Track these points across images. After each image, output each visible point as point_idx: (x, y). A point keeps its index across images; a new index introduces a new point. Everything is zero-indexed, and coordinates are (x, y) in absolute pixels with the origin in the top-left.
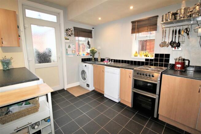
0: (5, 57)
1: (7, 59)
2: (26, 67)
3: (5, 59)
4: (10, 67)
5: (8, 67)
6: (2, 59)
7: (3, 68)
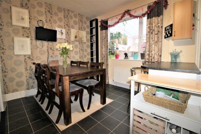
0: (175, 50)
1: (176, 52)
2: (196, 63)
3: (174, 52)
4: (178, 60)
5: (176, 60)
6: (172, 51)
7: (171, 60)
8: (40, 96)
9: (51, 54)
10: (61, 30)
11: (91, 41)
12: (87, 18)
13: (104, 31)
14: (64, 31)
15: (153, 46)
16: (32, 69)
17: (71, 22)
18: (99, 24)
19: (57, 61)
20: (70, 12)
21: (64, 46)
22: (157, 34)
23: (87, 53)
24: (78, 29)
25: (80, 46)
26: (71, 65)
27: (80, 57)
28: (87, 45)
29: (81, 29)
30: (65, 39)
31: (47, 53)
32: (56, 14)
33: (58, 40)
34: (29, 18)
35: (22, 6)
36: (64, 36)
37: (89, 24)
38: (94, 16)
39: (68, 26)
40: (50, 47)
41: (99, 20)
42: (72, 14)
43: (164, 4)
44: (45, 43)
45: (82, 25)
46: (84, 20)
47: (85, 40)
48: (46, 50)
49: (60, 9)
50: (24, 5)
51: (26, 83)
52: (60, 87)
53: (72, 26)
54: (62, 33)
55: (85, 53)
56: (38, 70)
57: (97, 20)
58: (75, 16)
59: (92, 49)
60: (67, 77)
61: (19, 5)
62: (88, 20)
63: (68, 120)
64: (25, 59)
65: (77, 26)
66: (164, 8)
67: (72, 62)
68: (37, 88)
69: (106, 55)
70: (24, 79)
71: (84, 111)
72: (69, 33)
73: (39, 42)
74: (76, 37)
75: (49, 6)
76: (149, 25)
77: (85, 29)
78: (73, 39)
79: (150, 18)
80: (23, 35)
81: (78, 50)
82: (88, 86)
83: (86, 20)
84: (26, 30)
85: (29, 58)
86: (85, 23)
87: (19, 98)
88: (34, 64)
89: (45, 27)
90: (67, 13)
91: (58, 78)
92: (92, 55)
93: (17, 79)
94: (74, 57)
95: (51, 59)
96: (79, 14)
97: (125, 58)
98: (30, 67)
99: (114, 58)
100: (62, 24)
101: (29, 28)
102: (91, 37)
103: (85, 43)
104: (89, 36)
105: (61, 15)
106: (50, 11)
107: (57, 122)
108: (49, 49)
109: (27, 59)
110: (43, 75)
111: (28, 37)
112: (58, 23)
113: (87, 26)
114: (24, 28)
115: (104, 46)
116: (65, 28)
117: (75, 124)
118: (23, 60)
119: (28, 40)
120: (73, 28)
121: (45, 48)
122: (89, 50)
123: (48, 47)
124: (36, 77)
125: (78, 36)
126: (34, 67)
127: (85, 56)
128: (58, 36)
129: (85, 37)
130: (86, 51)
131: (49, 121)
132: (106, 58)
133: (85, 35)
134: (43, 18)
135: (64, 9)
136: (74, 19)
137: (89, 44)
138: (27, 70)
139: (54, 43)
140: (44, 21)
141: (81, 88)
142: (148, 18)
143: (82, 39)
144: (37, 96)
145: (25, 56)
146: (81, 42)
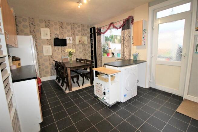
3: (136, 54)
8: (58, 80)
9: (63, 54)
10: (70, 38)
11: (91, 43)
12: (88, 27)
13: (99, 36)
14: (71, 38)
15: (125, 49)
16: (53, 64)
17: (76, 32)
18: (96, 31)
19: (68, 59)
20: (75, 25)
21: (70, 51)
22: (127, 41)
23: (88, 52)
24: (81, 35)
25: (83, 47)
26: (76, 61)
27: (83, 55)
28: (88, 46)
29: (83, 35)
30: (72, 44)
31: (61, 54)
32: (66, 28)
33: (68, 45)
34: (50, 33)
35: (46, 27)
36: (71, 42)
37: (89, 30)
38: (93, 25)
39: (74, 35)
40: (63, 50)
41: (96, 28)
42: (76, 26)
43: (131, 21)
44: (60, 48)
45: (84, 32)
46: (86, 28)
47: (86, 42)
48: (61, 52)
49: (68, 24)
50: (47, 25)
51: (50, 72)
52: (66, 74)
53: (77, 34)
54: (70, 40)
55: (87, 52)
56: (56, 64)
57: (94, 28)
58: (79, 27)
59: (91, 49)
60: (69, 69)
61: (44, 26)
62: (88, 28)
63: (70, 89)
64: (49, 58)
65: (80, 34)
66: (131, 24)
67: (77, 59)
68: (56, 75)
69: (100, 54)
70: (49, 69)
71: (80, 87)
72: (75, 39)
73: (56, 47)
74: (80, 41)
75: (61, 24)
76: (123, 35)
77: (86, 35)
78: (77, 43)
79: (124, 30)
80: (47, 44)
81: (81, 50)
82: (82, 74)
83: (87, 28)
84: (49, 41)
85: (51, 57)
86: (86, 30)
87: (47, 80)
88: (54, 61)
89: (59, 38)
90: (73, 26)
91: (65, 69)
92: (92, 53)
93: (45, 70)
94: (78, 56)
95: (63, 58)
96: (81, 25)
97: (112, 56)
98: (52, 62)
99: (106, 56)
100: (70, 34)
101: (51, 39)
102: (91, 40)
103: (87, 45)
104: (89, 39)
105: (69, 28)
106: (62, 27)
107: (66, 90)
108: (62, 51)
109: (50, 58)
110: (59, 67)
111: (50, 45)
112: (67, 33)
113: (88, 32)
114: (47, 40)
115: (99, 47)
116: (72, 36)
117: (74, 91)
118: (48, 58)
119: (50, 47)
120: (78, 35)
121: (60, 51)
122: (90, 50)
123: (61, 50)
124: (55, 68)
125: (81, 40)
126: (54, 63)
127: (87, 54)
128: (68, 42)
129: (86, 41)
130: (88, 50)
131: (62, 89)
132: (100, 56)
133: (86, 39)
134: (58, 32)
135: (71, 23)
136: (78, 29)
137: (90, 45)
138: (50, 64)
139: (65, 47)
140: (59, 34)
141: (77, 74)
142: (122, 30)
143: (84, 42)
144: (56, 80)
145: (49, 56)
146: (83, 44)
